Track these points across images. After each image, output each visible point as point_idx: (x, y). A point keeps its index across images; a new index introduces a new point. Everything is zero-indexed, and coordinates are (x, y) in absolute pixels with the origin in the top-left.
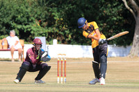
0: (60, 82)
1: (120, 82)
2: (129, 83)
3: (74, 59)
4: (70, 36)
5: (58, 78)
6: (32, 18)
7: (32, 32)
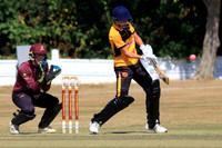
0: (67, 129)
1: (181, 127)
2: (197, 128)
3: (93, 86)
4: (83, 42)
5: (64, 123)
6: (10, 9)
7: (11, 37)
